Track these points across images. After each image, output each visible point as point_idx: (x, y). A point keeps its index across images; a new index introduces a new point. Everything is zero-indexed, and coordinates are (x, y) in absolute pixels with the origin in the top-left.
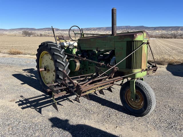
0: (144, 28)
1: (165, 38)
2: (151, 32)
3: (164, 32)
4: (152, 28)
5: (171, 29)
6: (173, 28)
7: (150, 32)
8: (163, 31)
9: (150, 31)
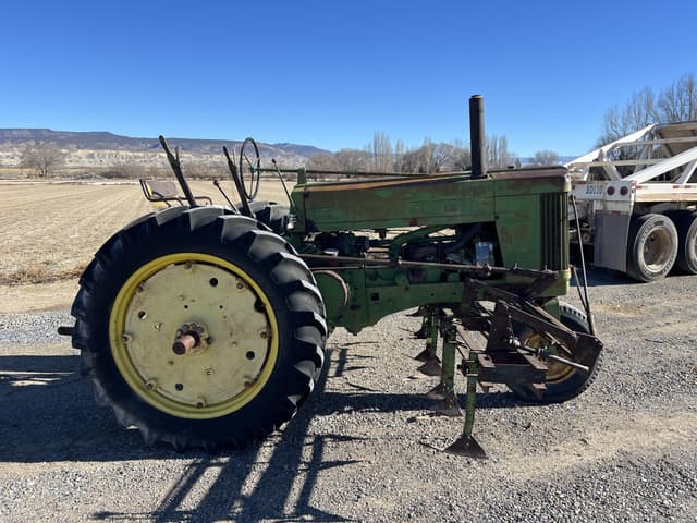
0: (115, 141)
1: (201, 178)
2: (144, 157)
3: (188, 158)
4: (144, 141)
5: (207, 148)
6: (214, 145)
7: (140, 157)
8: (186, 155)
9: (138, 151)
